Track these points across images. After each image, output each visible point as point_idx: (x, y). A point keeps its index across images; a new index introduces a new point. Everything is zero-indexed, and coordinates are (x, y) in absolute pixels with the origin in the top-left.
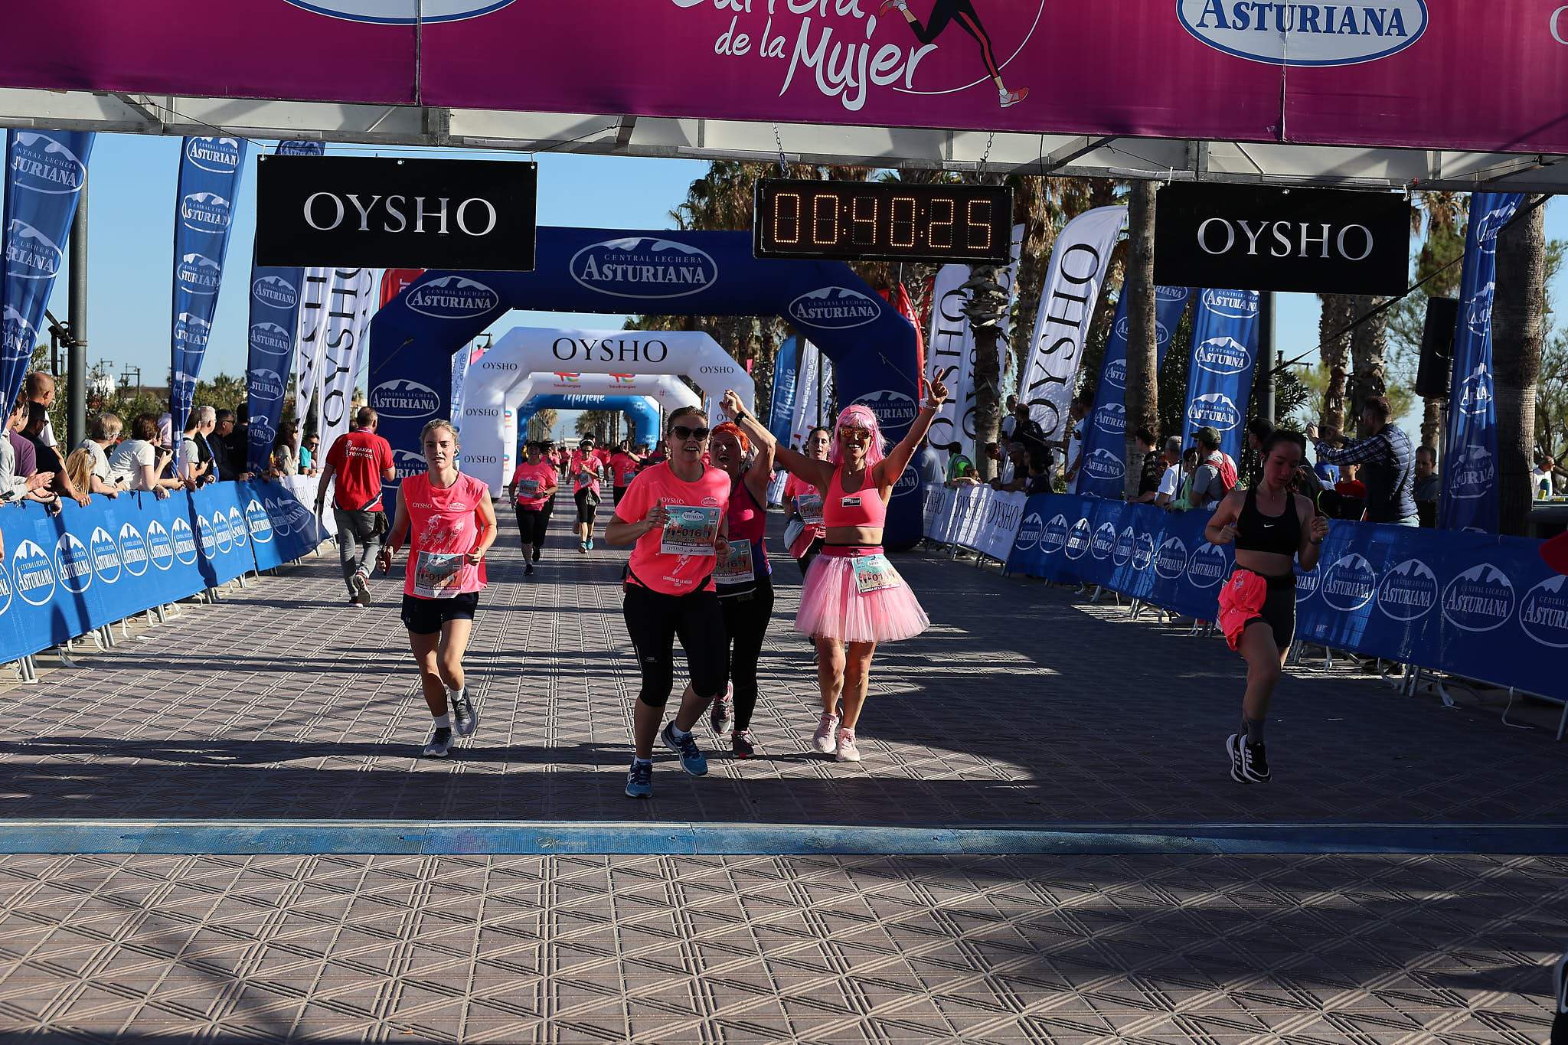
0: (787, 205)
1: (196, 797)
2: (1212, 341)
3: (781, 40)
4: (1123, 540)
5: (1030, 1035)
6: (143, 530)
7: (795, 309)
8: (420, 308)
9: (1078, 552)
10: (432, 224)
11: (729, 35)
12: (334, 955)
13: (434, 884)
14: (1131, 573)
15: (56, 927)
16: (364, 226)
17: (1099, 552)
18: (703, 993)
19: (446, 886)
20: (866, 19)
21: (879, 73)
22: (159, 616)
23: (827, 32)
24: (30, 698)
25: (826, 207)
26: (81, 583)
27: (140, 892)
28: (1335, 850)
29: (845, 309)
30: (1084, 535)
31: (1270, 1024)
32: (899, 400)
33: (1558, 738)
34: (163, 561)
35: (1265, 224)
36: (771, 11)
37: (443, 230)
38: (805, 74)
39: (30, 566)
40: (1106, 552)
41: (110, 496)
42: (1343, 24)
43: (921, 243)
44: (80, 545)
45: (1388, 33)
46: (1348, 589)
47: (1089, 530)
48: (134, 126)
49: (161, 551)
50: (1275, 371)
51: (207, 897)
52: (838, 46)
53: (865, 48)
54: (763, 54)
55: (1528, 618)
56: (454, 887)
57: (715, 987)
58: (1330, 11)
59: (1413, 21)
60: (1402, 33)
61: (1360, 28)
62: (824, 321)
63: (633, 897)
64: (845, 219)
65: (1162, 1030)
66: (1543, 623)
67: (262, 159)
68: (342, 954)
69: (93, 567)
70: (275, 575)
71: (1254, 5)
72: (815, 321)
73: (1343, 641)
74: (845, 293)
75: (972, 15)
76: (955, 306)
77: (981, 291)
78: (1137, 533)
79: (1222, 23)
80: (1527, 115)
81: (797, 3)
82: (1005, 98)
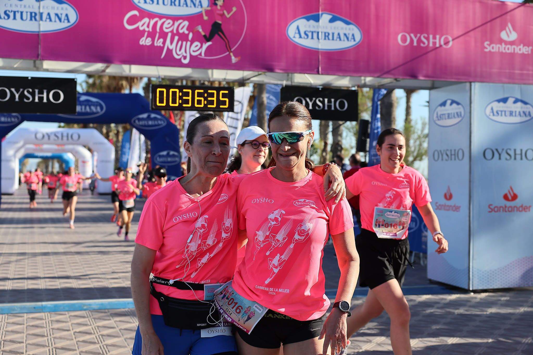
0: (161, 93)
3: (161, 40)
7: (134, 121)
10: (41, 99)
11: (144, 39)
12: (27, 342)
13: (52, 321)
16: (17, 99)
19: (55, 321)
20: (188, 34)
21: (194, 51)
23: (176, 38)
29: (153, 121)
32: (173, 155)
35: (314, 99)
36: (158, 31)
37: (45, 101)
38: (169, 51)
42: (337, 38)
43: (205, 105)
45: (351, 41)
52: (180, 43)
53: (189, 43)
54: (156, 45)
56: (58, 321)
58: (333, 34)
59: (358, 37)
60: (355, 41)
61: (342, 39)
62: (145, 126)
63: (120, 321)
64: (180, 98)
68: (30, 342)
71: (310, 31)
72: (142, 126)
74: (153, 115)
75: (223, 33)
79: (300, 37)
80: (392, 66)
81: (167, 28)
82: (234, 60)
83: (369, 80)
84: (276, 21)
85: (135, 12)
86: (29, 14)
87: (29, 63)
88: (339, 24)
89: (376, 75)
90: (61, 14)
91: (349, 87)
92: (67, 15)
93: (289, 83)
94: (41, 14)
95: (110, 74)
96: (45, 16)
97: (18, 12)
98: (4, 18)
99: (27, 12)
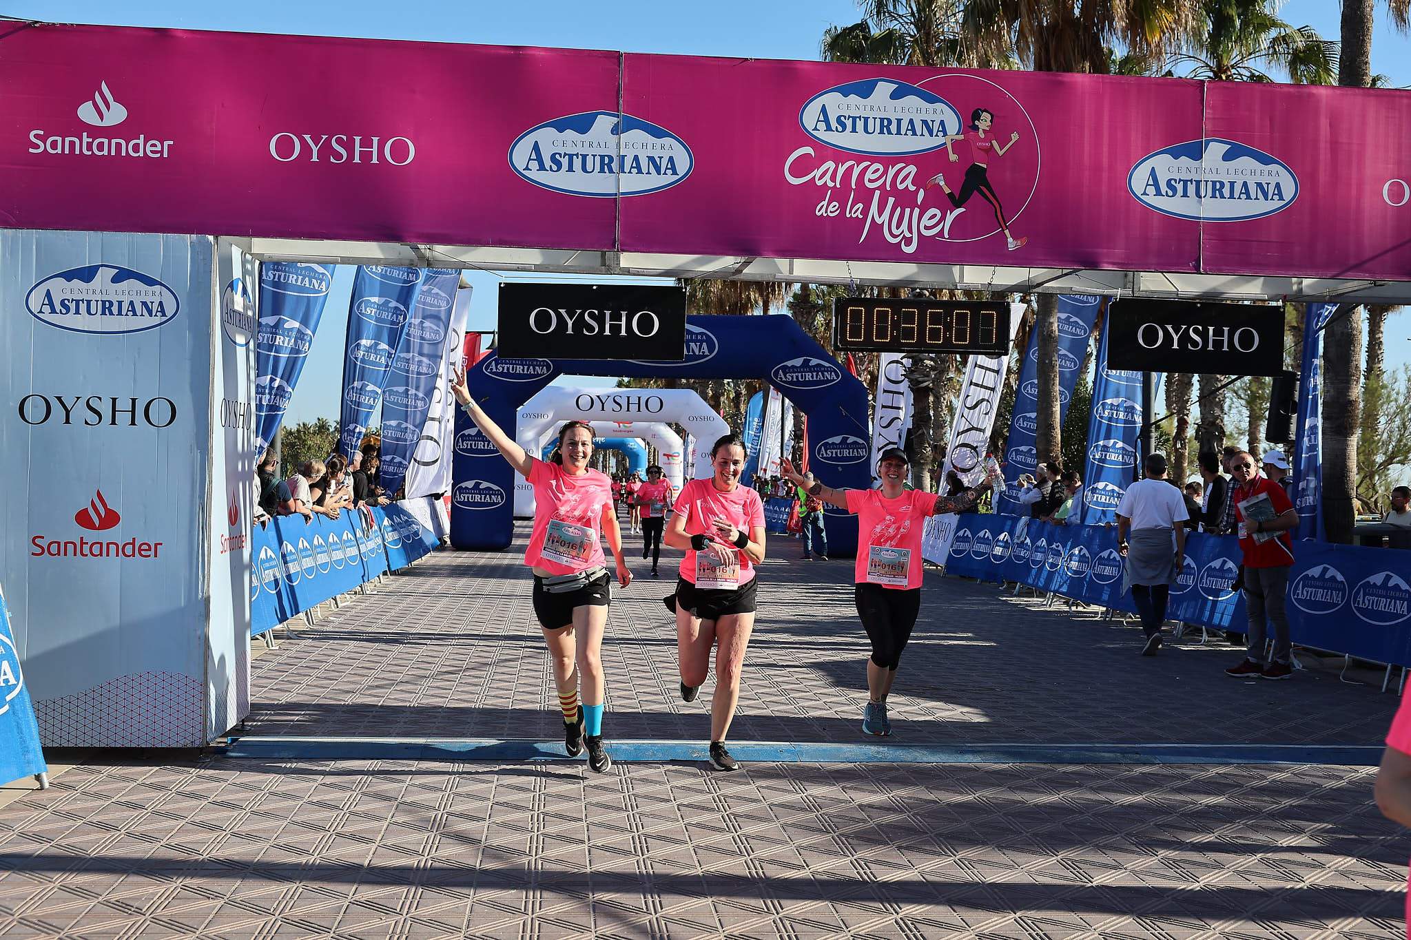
0: (856, 315)
1: (437, 725)
2: (1109, 401)
3: (860, 206)
4: (1038, 549)
5: (1068, 869)
6: (326, 540)
7: (776, 373)
8: (494, 373)
9: (1001, 557)
10: (615, 329)
11: (825, 203)
12: (589, 820)
13: (631, 779)
14: (1044, 574)
15: (396, 803)
16: (570, 331)
17: (1018, 557)
18: (844, 844)
19: (639, 780)
20: (917, 192)
21: (926, 228)
22: (336, 603)
23: (891, 200)
24: (281, 660)
25: (882, 316)
26: (293, 578)
27: (438, 782)
28: (1240, 761)
29: (815, 374)
30: (1006, 545)
31: (1224, 864)
32: (855, 443)
33: (1384, 690)
34: (339, 562)
35: (1184, 327)
36: (854, 187)
37: (623, 333)
38: (876, 228)
39: (267, 565)
40: (1024, 558)
41: (307, 517)
42: (1241, 193)
43: (947, 341)
44: (293, 551)
45: (1272, 199)
46: (1219, 584)
47: (1009, 541)
48: (408, 262)
49: (337, 555)
50: (1154, 424)
51: (484, 785)
52: (899, 210)
53: (917, 211)
54: (848, 216)
55: (1358, 604)
56: (644, 780)
57: (850, 840)
58: (1232, 184)
59: (1289, 190)
60: (1281, 198)
61: (1253, 195)
62: (798, 383)
63: (767, 787)
64: (895, 325)
65: (1155, 867)
66: (1370, 607)
67: (502, 285)
68: (597, 819)
69: (300, 565)
70: (399, 575)
71: (1180, 180)
72: (791, 383)
73: (1216, 621)
74: (814, 361)
75: (990, 189)
76: (898, 372)
77: (917, 362)
78: (1049, 543)
79: (1159, 193)
80: (1368, 253)
81: (870, 181)
82: (1012, 244)
83: (1308, 283)
84: (1105, 161)
85: (808, 150)
86: (598, 159)
87: (593, 257)
88: (1246, 162)
89: (1330, 274)
90: (661, 158)
91: (1265, 301)
92: (671, 159)
93: (1128, 293)
94: (622, 159)
95: (750, 278)
96: (628, 162)
97: (577, 155)
98: (551, 170)
99: (594, 156)
